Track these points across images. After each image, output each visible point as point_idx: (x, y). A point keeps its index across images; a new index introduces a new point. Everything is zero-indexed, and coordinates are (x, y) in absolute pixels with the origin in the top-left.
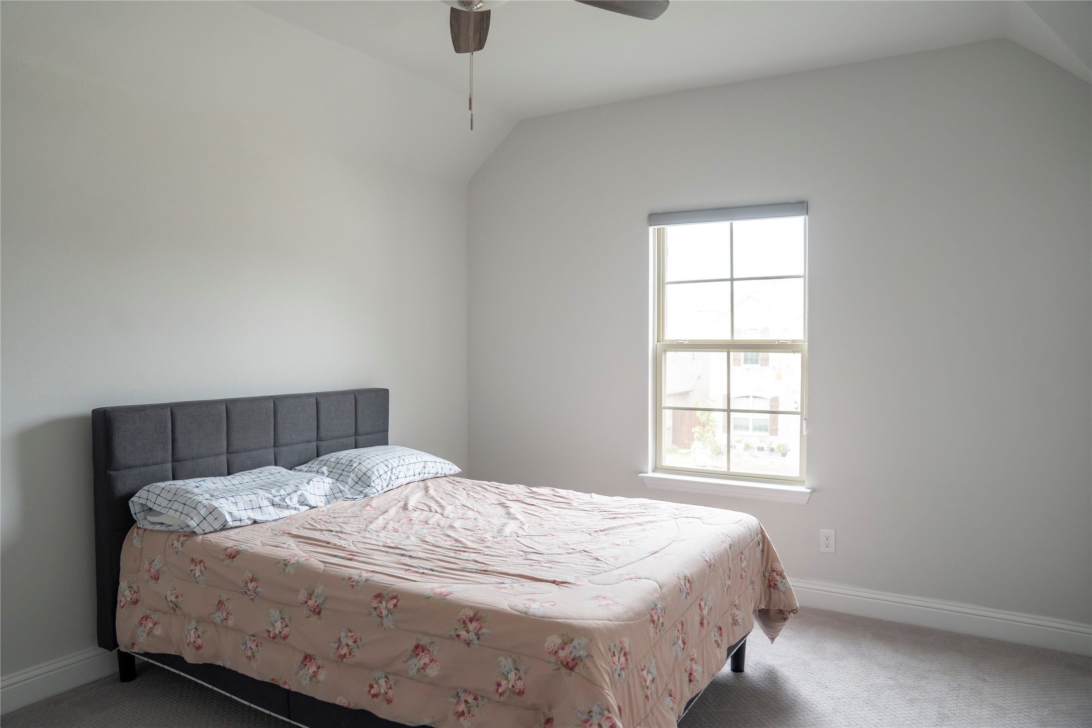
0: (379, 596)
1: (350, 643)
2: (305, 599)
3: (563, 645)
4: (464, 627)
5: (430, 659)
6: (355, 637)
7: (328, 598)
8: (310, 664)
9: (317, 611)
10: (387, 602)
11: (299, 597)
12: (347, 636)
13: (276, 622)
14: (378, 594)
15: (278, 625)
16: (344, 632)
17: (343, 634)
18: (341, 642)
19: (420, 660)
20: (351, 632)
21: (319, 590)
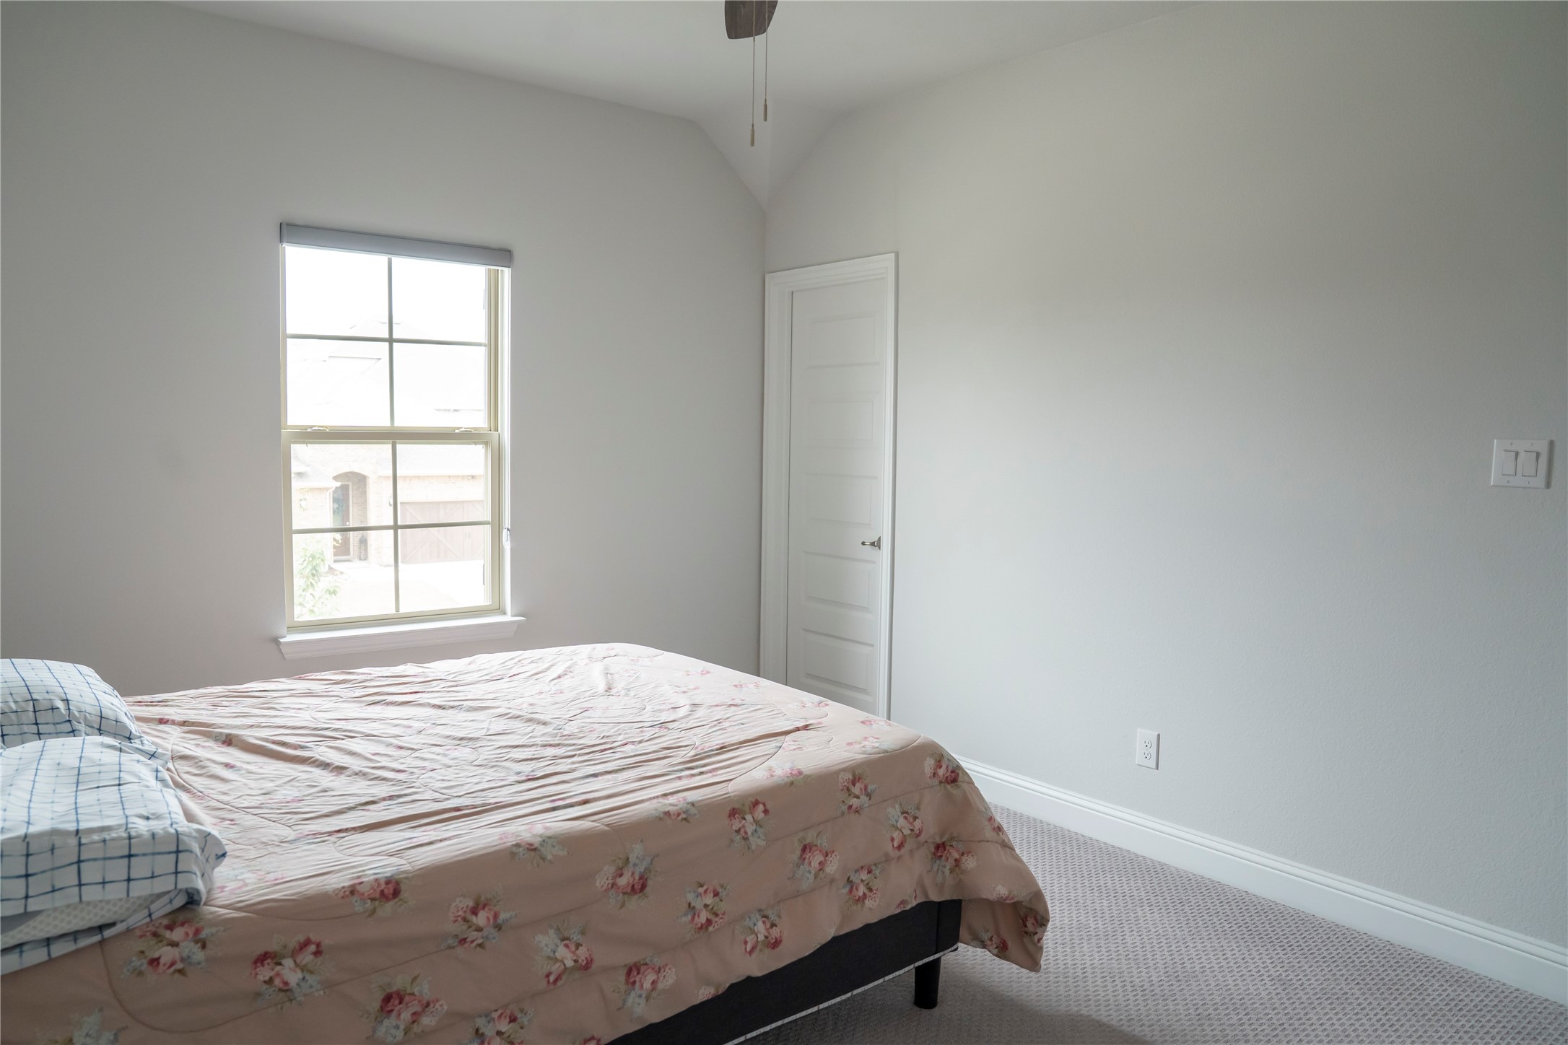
0: (733, 813)
1: (709, 900)
2: (610, 881)
3: (938, 763)
4: (850, 795)
5: (823, 854)
6: (711, 888)
7: (657, 856)
8: (639, 976)
9: (640, 887)
10: (751, 813)
11: (598, 884)
12: (699, 895)
13: (555, 952)
14: (730, 810)
15: (562, 952)
16: (690, 892)
17: (690, 897)
18: (694, 908)
19: (810, 863)
20: (702, 886)
21: (637, 851)
